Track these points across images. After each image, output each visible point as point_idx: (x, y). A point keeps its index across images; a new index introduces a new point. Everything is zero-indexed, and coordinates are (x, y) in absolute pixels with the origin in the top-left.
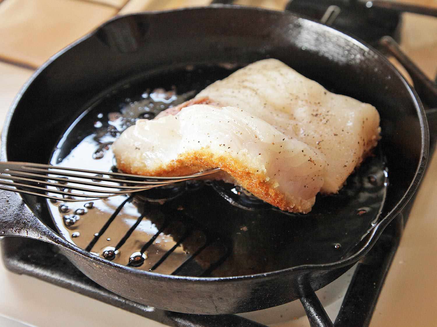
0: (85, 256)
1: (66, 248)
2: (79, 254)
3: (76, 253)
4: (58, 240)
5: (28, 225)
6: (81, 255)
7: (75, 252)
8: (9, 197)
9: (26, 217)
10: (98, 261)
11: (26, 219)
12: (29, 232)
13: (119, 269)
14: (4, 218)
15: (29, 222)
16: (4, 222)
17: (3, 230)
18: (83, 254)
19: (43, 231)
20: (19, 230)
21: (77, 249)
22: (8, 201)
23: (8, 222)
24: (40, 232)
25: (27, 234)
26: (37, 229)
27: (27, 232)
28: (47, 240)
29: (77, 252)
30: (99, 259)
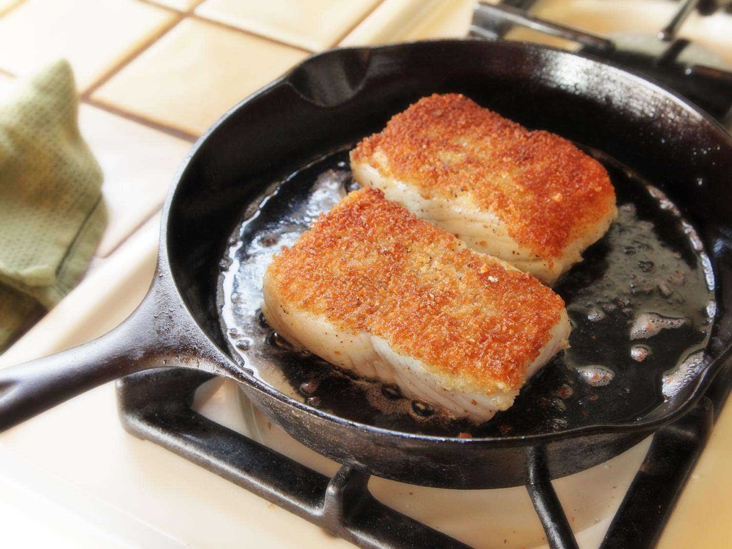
0: (281, 400)
1: (253, 387)
2: (272, 397)
3: (268, 395)
4: (242, 376)
5: (199, 353)
6: (275, 398)
7: (266, 394)
8: (172, 311)
9: (196, 342)
10: (300, 408)
11: (197, 344)
12: (200, 363)
13: (330, 422)
14: (166, 342)
15: (201, 348)
16: (166, 348)
17: (165, 359)
18: (277, 398)
19: (221, 361)
20: (186, 359)
21: (269, 390)
22: (170, 317)
23: (171, 348)
24: (216, 363)
25: (198, 366)
26: (212, 359)
27: (198, 362)
28: (226, 375)
29: (270, 394)
30: (301, 406)
